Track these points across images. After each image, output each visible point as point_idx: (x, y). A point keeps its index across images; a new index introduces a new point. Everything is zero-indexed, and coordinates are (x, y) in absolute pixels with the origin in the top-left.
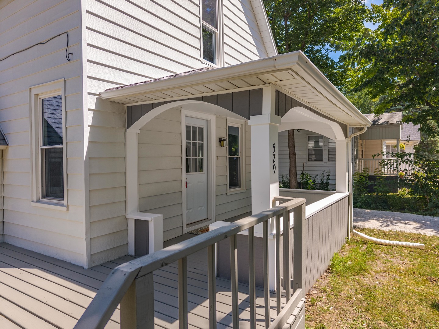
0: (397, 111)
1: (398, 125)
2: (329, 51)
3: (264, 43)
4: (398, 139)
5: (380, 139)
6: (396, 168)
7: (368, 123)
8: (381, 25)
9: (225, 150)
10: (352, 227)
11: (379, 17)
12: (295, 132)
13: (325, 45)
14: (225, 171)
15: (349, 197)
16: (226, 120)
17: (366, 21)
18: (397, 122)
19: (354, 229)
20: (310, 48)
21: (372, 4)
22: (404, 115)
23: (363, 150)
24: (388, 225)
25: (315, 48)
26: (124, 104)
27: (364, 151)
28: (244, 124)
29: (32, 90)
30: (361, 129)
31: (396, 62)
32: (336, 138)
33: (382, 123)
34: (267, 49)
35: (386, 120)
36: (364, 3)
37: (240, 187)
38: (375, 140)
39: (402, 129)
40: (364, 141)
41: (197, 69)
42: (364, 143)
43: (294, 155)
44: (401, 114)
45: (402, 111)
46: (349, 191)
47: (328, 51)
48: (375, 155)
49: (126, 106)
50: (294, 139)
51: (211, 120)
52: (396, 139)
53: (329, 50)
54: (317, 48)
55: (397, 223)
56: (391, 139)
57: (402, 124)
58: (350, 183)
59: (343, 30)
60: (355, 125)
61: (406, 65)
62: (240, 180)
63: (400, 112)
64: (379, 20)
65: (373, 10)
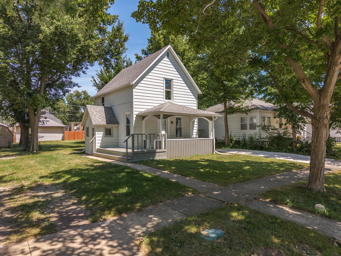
9: (174, 125)
14: (174, 131)
15: (213, 140)
29: (124, 113)
37: (182, 137)
62: (182, 135)
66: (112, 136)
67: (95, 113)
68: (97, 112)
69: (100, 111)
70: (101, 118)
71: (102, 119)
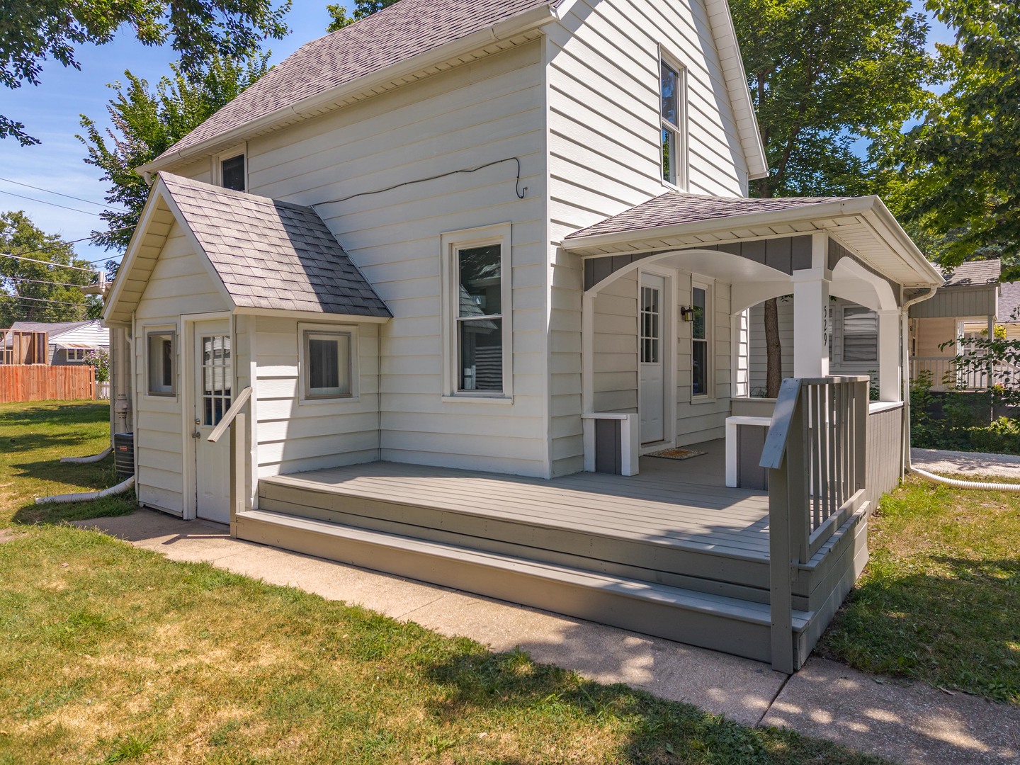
0: (989, 258)
1: (990, 287)
2: (850, 140)
3: (741, 140)
4: (990, 315)
5: (952, 316)
6: (986, 371)
7: (938, 282)
8: (956, 83)
9: (688, 327)
10: (908, 461)
11: (952, 69)
12: (779, 303)
13: (839, 129)
14: (689, 363)
15: (903, 410)
16: (691, 277)
17: (926, 81)
18: (989, 281)
19: (912, 464)
20: (809, 134)
21: (936, 44)
22: (1003, 267)
23: (914, 340)
24: (973, 468)
25: (819, 136)
26: (581, 256)
27: (916, 341)
28: (712, 283)
29: (444, 238)
30: (924, 291)
31: (989, 165)
32: (880, 308)
33: (959, 282)
34: (745, 150)
35: (966, 276)
36: (923, 49)
37: (706, 393)
38: (942, 318)
39: (1000, 295)
40: (917, 319)
41: (658, 196)
42: (917, 326)
43: (777, 346)
44: (997, 263)
45: (999, 256)
46: (902, 399)
47: (848, 141)
48: (944, 344)
49: (584, 258)
50: (777, 316)
51: (671, 277)
52: (987, 317)
53: (849, 138)
54: (823, 134)
55: (989, 465)
56: (976, 315)
57: (999, 285)
58: (905, 384)
59: (878, 100)
60: (914, 284)
61: (1008, 171)
62: (706, 382)
63: (996, 260)
64: (952, 75)
65: (940, 60)
66: (347, 394)
67: (232, 232)
68: (240, 227)
69: (254, 222)
70: (279, 267)
71: (285, 276)
